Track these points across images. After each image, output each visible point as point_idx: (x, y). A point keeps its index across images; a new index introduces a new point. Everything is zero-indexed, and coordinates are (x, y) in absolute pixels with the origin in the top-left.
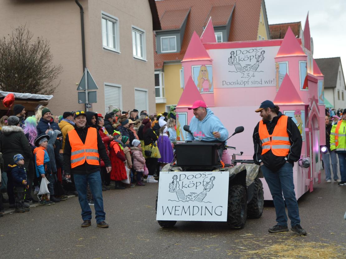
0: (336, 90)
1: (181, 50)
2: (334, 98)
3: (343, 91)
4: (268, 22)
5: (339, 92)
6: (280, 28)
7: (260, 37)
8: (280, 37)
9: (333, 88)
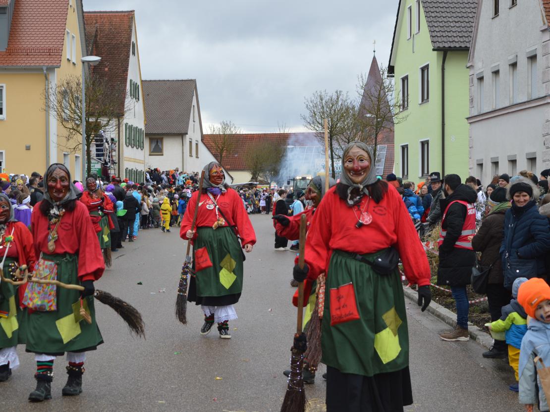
0: (188, 137)
2: (183, 153)
4: (82, 6)
5: (191, 142)
6: (96, 20)
7: (68, 33)
8: (96, 36)
9: (182, 135)
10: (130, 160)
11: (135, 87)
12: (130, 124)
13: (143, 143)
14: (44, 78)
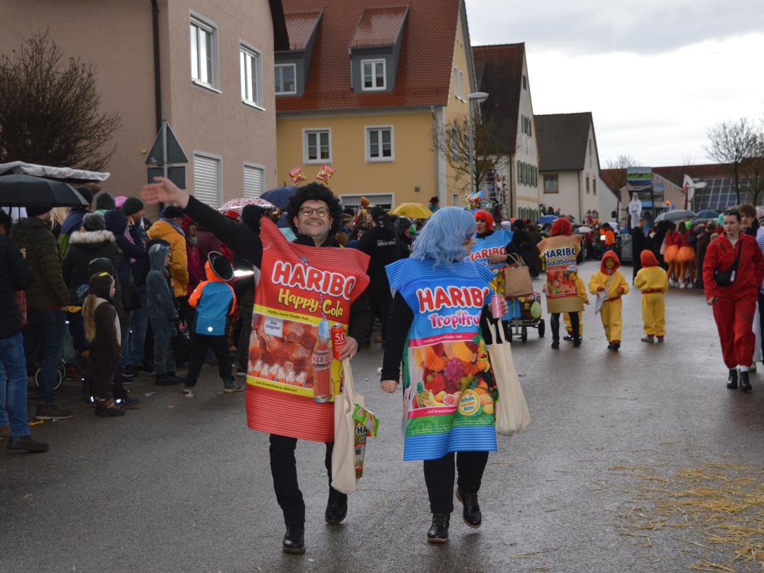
0: (584, 174)
1: (305, 91)
2: (579, 190)
3: (595, 177)
4: (469, 41)
5: (588, 179)
6: (485, 55)
7: (455, 69)
8: (485, 72)
9: (578, 169)
10: (523, 199)
11: (526, 121)
12: (522, 161)
13: (536, 180)
14: (432, 117)
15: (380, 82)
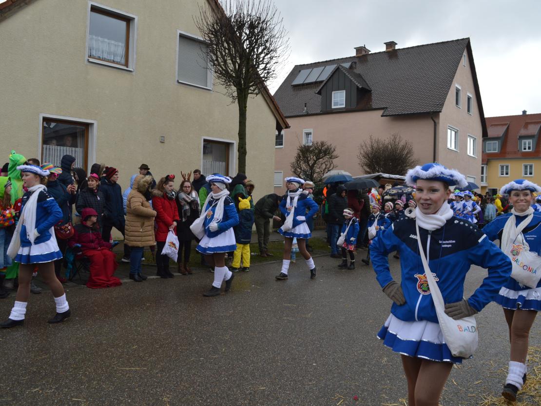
1: (501, 151)
15: (529, 148)
